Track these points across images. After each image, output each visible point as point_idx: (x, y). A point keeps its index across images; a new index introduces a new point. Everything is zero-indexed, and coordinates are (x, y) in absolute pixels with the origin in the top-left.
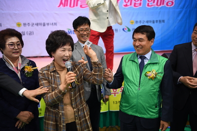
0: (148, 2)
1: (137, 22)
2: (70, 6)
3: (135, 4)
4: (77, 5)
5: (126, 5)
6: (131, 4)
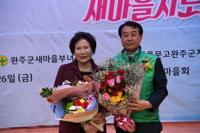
2: (110, 18)
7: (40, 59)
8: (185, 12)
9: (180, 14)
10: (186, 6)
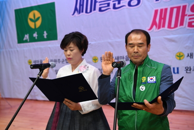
2: (169, 27)
4: (182, 24)
7: (118, 59)
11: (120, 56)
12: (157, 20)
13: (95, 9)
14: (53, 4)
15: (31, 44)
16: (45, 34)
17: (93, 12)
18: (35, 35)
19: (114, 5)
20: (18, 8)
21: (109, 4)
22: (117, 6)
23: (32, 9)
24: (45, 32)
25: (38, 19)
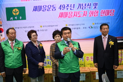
0: (101, 14)
1: (96, 24)
2: (64, 17)
3: (95, 15)
4: (67, 17)
5: (90, 16)
6: (93, 15)
7: (49, 26)
8: (79, 16)
9: (78, 17)
10: (79, 15)
11: (50, 25)
12: (61, 15)
13: (41, 10)
14: (24, 7)
15: (14, 21)
16: (21, 18)
17: (40, 11)
18: (16, 18)
19: (48, 10)
20: (7, 7)
21: (46, 9)
22: (49, 10)
23: (15, 8)
24: (21, 17)
25: (18, 12)
